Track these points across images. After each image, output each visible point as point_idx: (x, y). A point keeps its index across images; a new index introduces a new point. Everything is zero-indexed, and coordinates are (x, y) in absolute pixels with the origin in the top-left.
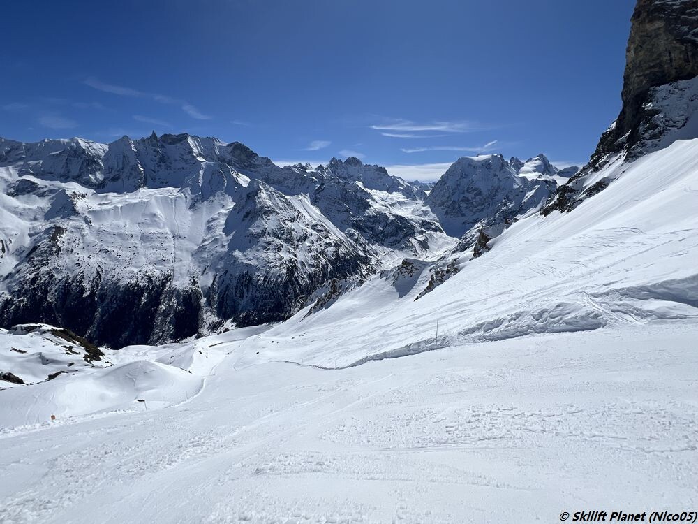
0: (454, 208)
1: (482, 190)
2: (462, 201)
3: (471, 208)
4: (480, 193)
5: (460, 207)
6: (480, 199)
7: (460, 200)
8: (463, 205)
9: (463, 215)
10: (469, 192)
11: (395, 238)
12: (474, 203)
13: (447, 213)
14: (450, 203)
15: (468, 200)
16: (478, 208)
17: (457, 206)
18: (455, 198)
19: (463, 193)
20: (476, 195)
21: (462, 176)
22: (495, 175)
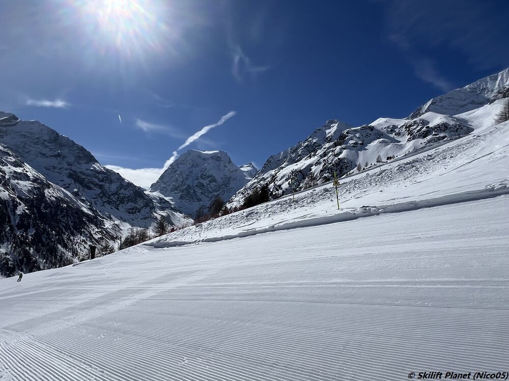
0: (189, 193)
1: (216, 177)
2: (197, 186)
3: (206, 194)
4: (214, 180)
5: (195, 192)
6: (215, 186)
7: (194, 185)
8: (199, 191)
9: (199, 200)
10: (204, 179)
11: (133, 205)
12: (210, 189)
13: (181, 197)
14: (186, 186)
15: (203, 186)
16: (214, 193)
17: (192, 191)
18: (188, 182)
19: (197, 179)
20: (211, 182)
21: (193, 165)
22: (226, 167)
